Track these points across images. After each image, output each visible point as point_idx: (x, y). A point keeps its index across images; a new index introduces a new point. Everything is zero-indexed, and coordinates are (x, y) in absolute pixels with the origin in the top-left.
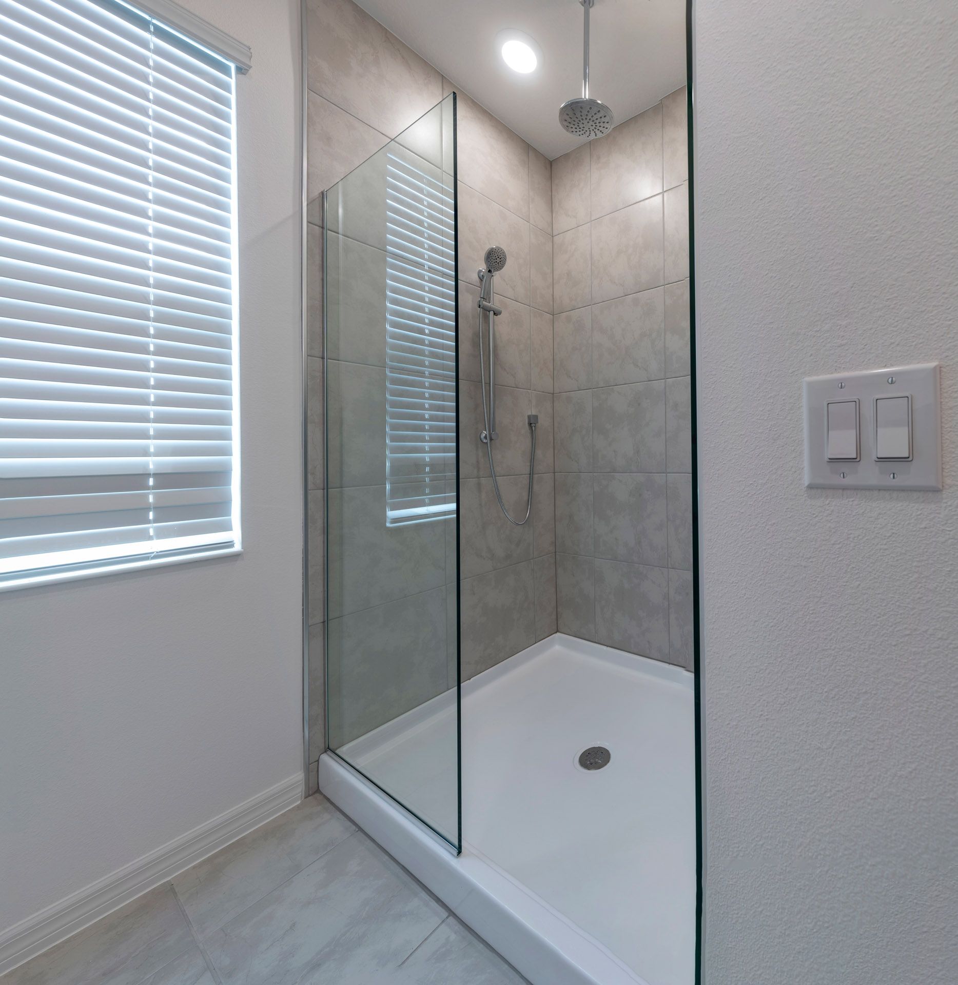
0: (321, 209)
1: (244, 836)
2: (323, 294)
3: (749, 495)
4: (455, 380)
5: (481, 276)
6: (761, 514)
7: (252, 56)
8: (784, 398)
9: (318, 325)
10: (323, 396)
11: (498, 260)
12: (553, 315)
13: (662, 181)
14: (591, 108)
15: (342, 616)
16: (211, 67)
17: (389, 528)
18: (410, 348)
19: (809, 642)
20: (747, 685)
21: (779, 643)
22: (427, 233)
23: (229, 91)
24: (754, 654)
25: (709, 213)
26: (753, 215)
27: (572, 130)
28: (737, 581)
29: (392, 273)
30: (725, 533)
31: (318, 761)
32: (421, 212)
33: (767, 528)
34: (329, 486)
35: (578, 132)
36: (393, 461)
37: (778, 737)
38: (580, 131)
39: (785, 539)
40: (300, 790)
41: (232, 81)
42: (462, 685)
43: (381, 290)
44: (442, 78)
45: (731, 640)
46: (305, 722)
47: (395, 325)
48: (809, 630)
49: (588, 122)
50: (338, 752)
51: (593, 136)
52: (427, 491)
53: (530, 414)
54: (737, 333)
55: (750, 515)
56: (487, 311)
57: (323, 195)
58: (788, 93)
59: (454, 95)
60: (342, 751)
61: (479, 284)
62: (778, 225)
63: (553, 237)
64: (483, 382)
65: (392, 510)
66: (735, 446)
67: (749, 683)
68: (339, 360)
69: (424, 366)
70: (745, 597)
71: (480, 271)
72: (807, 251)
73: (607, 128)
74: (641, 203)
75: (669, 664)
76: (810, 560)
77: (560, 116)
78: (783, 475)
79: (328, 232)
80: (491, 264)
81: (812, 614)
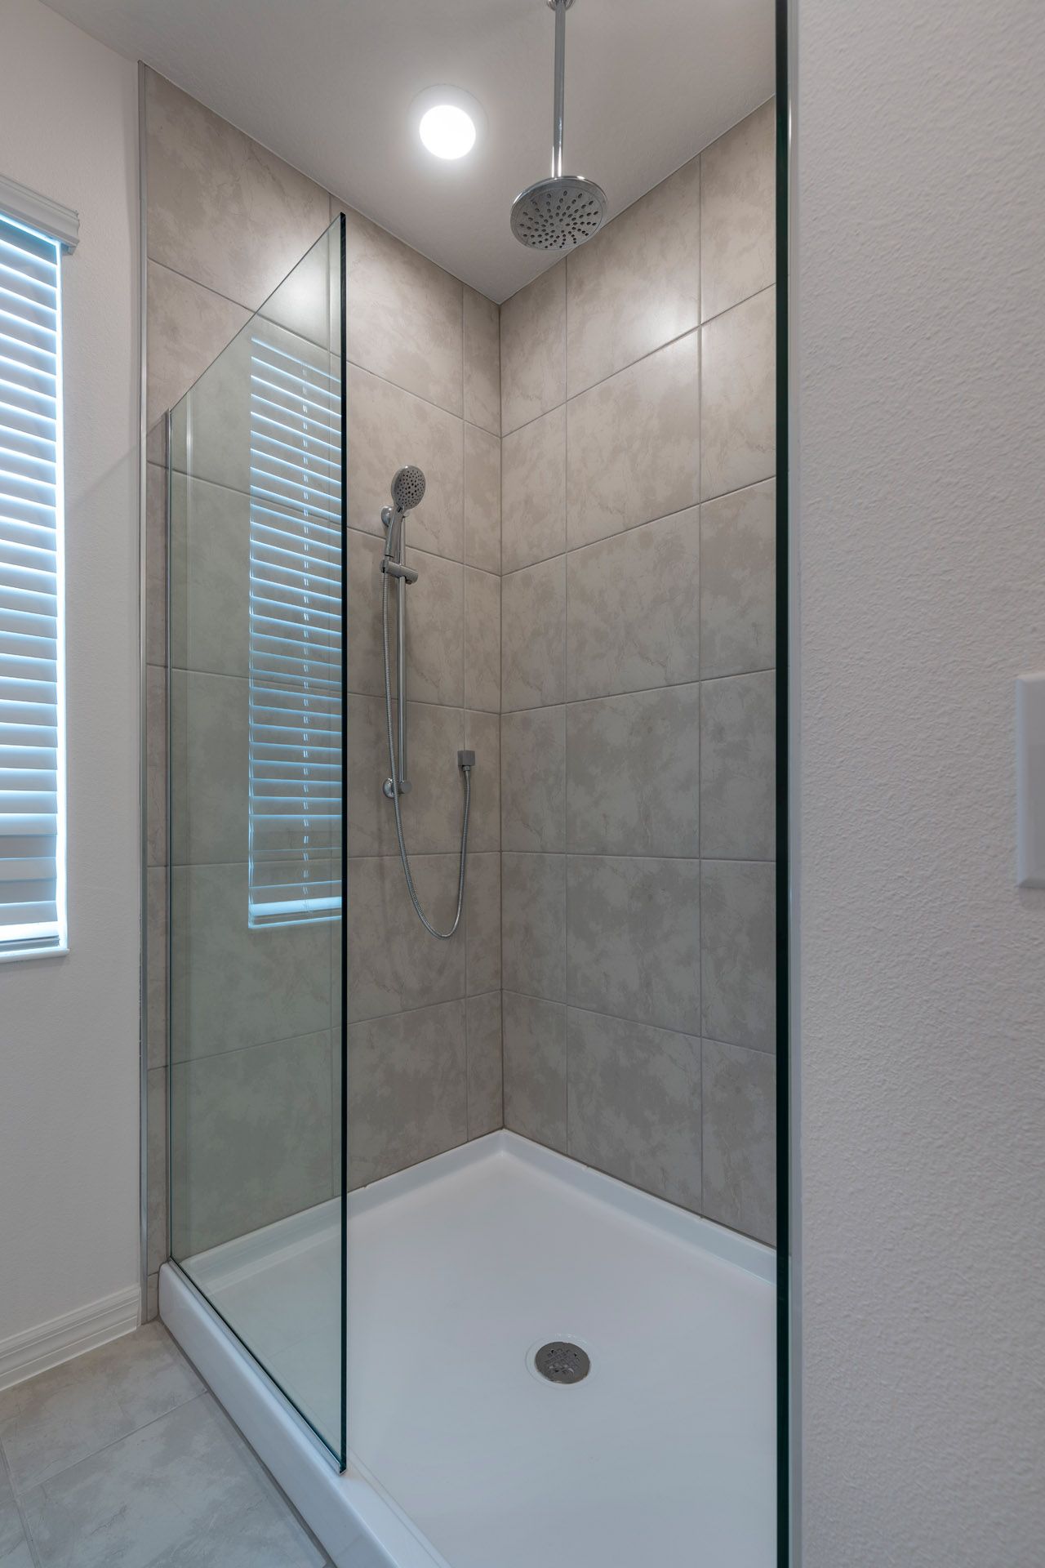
0: (164, 440)
1: (69, 1361)
2: (166, 569)
3: (896, 898)
4: (340, 693)
5: (386, 519)
6: (921, 935)
7: (79, 225)
8: (972, 714)
9: (160, 615)
10: (166, 724)
11: (413, 489)
12: (501, 576)
13: (697, 305)
14: (565, 193)
15: (189, 1061)
16: (31, 252)
17: (251, 930)
18: (282, 645)
19: (1019, 1185)
20: (886, 1249)
21: (954, 1178)
22: (306, 457)
23: (53, 284)
24: (901, 1194)
25: (819, 376)
26: (911, 370)
27: (534, 240)
28: (867, 1057)
29: (257, 528)
30: (846, 966)
31: (158, 1273)
32: (297, 424)
33: (933, 960)
34: (173, 862)
35: (544, 241)
36: (259, 825)
37: (949, 1356)
38: (546, 240)
39: (970, 984)
40: (135, 1311)
41: (57, 268)
42: (348, 1195)
43: (241, 553)
44: (330, 199)
45: (854, 1163)
46: (142, 1208)
47: (263, 610)
48: (1021, 1161)
49: (561, 220)
50: (183, 1264)
51: (570, 246)
52: (305, 875)
53: (461, 749)
54: (873, 594)
55: (896, 935)
56: (395, 576)
57: (167, 418)
58: (990, 125)
59: (341, 218)
60: (190, 1264)
61: (382, 533)
62: (964, 382)
63: (501, 438)
64: (389, 697)
65: (257, 902)
66: (868, 805)
67: (890, 1246)
68: (186, 669)
69: (302, 673)
70: (884, 1087)
71: (385, 511)
72: (1028, 428)
73: (594, 224)
74: (658, 354)
75: (702, 1216)
76: (1026, 1027)
77: (512, 219)
78: (967, 862)
79: (174, 472)
80: (402, 498)
81: (1027, 1131)
